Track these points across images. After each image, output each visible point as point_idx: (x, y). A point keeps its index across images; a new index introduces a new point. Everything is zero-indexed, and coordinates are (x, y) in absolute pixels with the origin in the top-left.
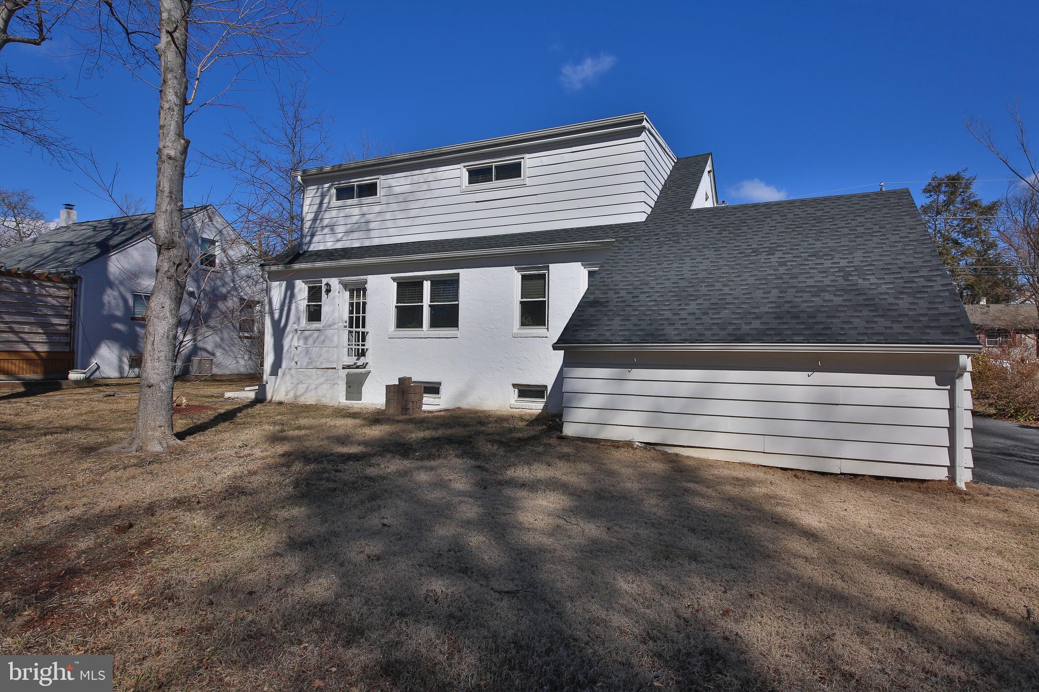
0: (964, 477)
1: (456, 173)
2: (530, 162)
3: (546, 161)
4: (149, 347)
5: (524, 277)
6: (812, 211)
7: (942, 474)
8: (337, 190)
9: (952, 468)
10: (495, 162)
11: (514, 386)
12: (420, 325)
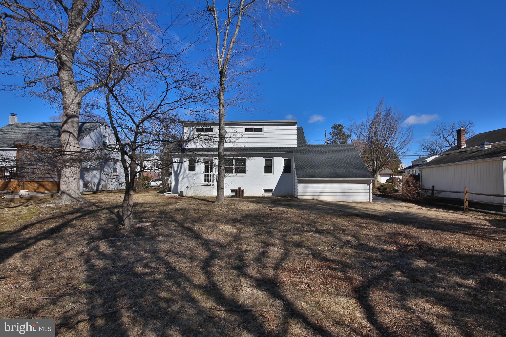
0: (371, 201)
1: (242, 129)
2: (265, 128)
3: (270, 128)
4: (221, 180)
5: (265, 160)
6: (335, 148)
7: (368, 201)
8: (197, 129)
9: (369, 199)
10: (254, 127)
11: (263, 189)
12: (233, 173)
